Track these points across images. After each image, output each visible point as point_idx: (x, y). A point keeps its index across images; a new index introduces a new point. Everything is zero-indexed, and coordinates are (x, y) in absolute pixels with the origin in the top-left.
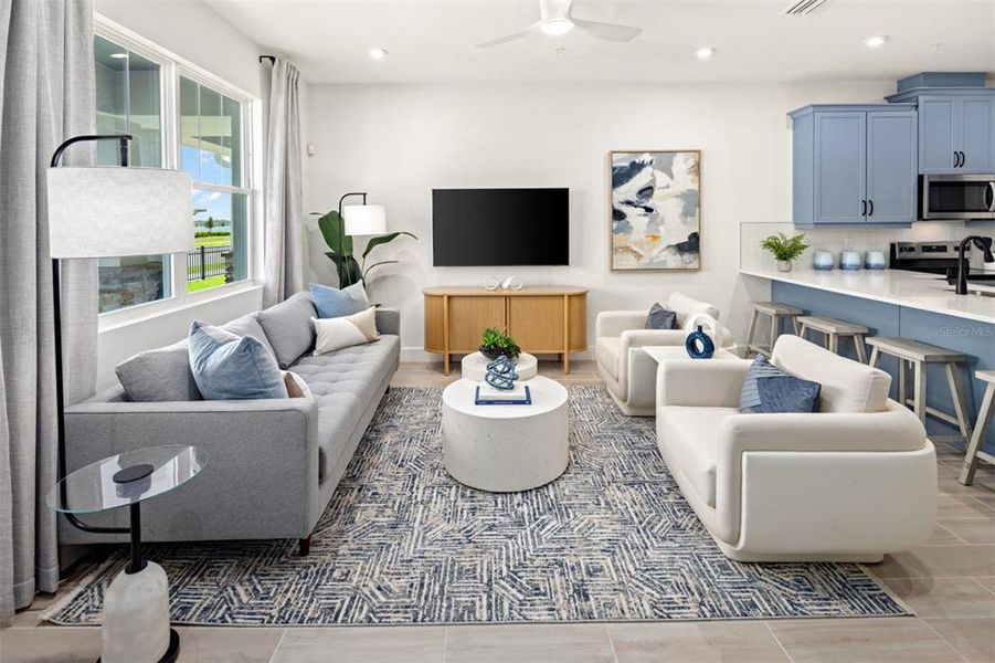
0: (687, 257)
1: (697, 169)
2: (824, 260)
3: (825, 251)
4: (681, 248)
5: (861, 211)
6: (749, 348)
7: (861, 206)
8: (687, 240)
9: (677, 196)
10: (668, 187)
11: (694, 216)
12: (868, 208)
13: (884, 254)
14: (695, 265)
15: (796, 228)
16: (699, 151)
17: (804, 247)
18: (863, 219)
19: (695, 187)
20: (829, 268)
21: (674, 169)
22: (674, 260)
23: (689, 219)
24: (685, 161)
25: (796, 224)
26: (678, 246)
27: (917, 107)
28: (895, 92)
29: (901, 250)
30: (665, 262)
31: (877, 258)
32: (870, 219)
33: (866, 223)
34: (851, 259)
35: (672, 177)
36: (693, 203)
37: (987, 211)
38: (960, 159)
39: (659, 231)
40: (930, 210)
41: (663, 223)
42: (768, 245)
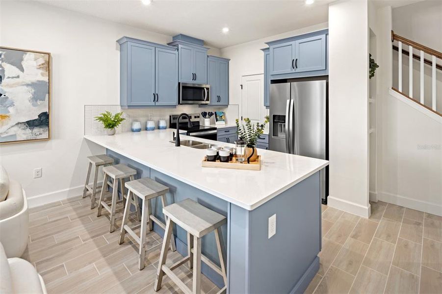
0: (36, 130)
1: (47, 66)
2: (136, 126)
3: (137, 121)
4: (31, 124)
5: (153, 100)
6: (85, 188)
7: (153, 97)
8: (37, 117)
9: (28, 85)
10: (18, 77)
11: (44, 100)
12: (156, 97)
13: (166, 121)
14: (45, 136)
15: (122, 108)
16: (49, 54)
17: (122, 120)
18: (153, 104)
19: (46, 79)
20: (139, 130)
21: (24, 64)
22: (24, 134)
23: (39, 102)
24: (36, 60)
25: (121, 106)
26: (28, 122)
27: (178, 49)
28: (172, 41)
29: (174, 119)
30: (15, 135)
31: (163, 124)
32: (157, 104)
33: (155, 106)
34: (151, 125)
35: (22, 70)
36: (43, 90)
37: (203, 100)
38: (194, 77)
39: (9, 112)
40: (183, 100)
41: (12, 104)
42: (101, 119)
